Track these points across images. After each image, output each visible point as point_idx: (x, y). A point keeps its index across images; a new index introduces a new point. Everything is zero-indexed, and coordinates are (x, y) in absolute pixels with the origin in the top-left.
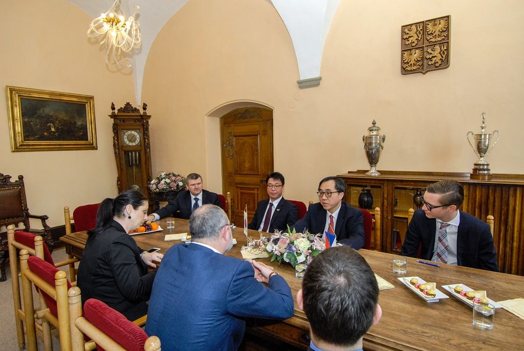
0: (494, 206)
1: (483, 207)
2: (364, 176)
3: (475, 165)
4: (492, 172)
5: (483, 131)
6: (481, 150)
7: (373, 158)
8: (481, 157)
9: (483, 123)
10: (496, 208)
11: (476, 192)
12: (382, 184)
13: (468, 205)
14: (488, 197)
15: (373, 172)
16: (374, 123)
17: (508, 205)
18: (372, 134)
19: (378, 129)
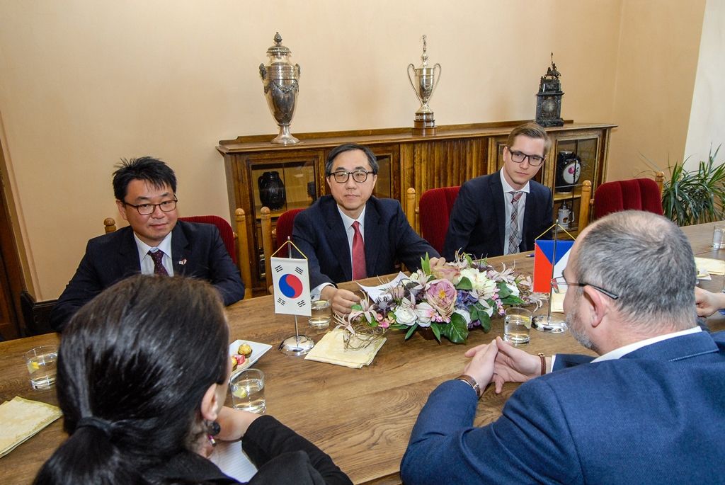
0: (452, 169)
1: (442, 172)
2: (272, 145)
3: (417, 114)
4: (437, 124)
5: (425, 63)
6: (424, 92)
7: (282, 110)
8: (424, 102)
9: (425, 51)
10: (454, 171)
11: (434, 153)
12: (315, 156)
13: (427, 173)
14: (446, 158)
15: (287, 137)
16: (278, 40)
17: (465, 165)
18: (277, 60)
19: (286, 53)
